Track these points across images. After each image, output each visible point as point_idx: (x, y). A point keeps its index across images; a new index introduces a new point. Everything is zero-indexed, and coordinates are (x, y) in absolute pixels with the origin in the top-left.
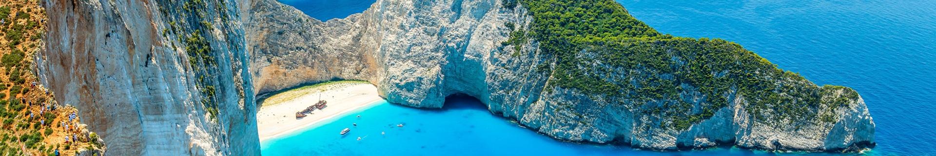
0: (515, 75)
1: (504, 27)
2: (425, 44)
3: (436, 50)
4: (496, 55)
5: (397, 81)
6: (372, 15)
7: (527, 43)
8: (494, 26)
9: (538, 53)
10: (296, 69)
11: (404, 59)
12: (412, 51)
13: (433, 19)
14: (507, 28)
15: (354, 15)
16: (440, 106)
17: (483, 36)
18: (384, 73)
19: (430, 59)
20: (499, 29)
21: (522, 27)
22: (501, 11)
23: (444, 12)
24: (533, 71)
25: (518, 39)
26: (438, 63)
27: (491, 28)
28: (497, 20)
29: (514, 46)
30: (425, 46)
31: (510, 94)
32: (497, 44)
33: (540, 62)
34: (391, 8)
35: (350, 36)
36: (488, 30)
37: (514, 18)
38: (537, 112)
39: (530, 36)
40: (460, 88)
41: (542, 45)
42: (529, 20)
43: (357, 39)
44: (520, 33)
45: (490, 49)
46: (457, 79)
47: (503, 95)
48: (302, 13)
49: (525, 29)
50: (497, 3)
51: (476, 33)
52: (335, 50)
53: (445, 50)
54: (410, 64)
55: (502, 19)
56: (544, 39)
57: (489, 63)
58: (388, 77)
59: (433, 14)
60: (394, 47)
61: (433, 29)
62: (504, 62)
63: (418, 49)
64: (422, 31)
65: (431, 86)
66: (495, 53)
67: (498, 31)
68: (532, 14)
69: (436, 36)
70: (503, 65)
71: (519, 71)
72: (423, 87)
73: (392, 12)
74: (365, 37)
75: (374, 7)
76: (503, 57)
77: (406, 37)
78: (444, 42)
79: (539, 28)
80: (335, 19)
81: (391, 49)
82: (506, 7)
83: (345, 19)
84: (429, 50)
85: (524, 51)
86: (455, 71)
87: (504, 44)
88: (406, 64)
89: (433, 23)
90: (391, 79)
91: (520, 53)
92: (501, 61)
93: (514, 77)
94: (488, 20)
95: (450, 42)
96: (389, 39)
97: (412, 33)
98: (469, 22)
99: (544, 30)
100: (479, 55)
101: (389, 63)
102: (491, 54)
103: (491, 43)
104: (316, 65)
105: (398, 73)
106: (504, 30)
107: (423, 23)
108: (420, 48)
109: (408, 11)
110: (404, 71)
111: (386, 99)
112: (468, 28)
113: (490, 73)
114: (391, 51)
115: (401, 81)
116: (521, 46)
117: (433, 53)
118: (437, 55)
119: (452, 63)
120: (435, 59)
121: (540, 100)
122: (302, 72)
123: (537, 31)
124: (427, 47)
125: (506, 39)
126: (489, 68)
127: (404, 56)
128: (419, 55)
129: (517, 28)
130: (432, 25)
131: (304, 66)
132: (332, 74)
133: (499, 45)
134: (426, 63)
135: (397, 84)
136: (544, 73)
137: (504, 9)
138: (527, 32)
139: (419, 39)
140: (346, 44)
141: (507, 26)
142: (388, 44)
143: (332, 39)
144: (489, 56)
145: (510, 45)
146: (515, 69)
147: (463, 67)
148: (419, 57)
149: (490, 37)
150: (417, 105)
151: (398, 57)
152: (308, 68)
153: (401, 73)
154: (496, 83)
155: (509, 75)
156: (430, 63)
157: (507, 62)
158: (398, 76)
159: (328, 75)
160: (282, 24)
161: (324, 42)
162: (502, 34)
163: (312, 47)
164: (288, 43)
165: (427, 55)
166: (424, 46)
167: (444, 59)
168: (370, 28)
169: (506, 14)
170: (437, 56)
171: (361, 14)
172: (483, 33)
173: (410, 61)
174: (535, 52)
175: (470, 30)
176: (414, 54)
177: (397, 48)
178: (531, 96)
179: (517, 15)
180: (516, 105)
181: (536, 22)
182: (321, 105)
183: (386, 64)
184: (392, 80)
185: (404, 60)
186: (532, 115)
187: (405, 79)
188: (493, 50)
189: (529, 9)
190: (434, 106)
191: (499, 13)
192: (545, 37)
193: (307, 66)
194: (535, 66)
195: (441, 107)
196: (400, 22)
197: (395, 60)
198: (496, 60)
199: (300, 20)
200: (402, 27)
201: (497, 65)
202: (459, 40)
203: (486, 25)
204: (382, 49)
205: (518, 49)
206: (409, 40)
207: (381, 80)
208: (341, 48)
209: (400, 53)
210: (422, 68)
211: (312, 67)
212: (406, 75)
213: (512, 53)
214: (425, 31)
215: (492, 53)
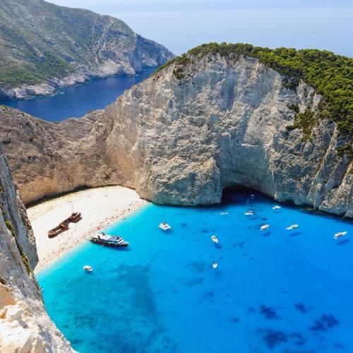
0: (307, 160)
1: (287, 110)
2: (194, 136)
3: (208, 141)
4: (281, 141)
5: (165, 180)
6: (120, 110)
7: (318, 124)
8: (274, 110)
9: (335, 135)
10: (31, 182)
11: (170, 155)
12: (179, 145)
13: (199, 107)
14: (291, 111)
15: (94, 112)
16: (218, 200)
17: (261, 122)
18: (145, 173)
19: (202, 152)
20: (281, 112)
21: (309, 108)
22: (282, 93)
23: (211, 99)
24: (331, 155)
25: (306, 122)
26: (212, 156)
27: (270, 112)
28: (277, 102)
29: (301, 130)
30: (194, 138)
31: (302, 181)
32: (280, 129)
33: (338, 144)
34: (144, 100)
35: (92, 137)
36: (266, 114)
37: (297, 99)
38: (341, 197)
39: (322, 117)
40: (235, 180)
41: (340, 125)
42: (317, 100)
43: (101, 140)
44: (308, 114)
45: (272, 135)
46: (233, 171)
47: (293, 183)
48: (29, 116)
49: (313, 110)
50: (276, 84)
51: (252, 119)
52: (76, 154)
53: (218, 142)
54: (177, 160)
55: (283, 101)
56: (341, 119)
57: (273, 150)
58: (151, 177)
59: (199, 102)
60: (155, 143)
61: (202, 118)
62: (292, 147)
63: (185, 142)
64: (187, 122)
65: (207, 181)
66: (280, 139)
67: (280, 115)
68: (321, 93)
69: (205, 126)
70: (291, 152)
71: (312, 156)
72: (198, 183)
73: (146, 104)
74: (113, 135)
75: (121, 101)
76: (290, 142)
77: (169, 130)
78: (217, 131)
79: (333, 107)
80: (71, 119)
81: (152, 146)
82: (287, 87)
83: (83, 118)
84: (199, 142)
85: (316, 133)
86: (231, 162)
87: (289, 128)
88: (172, 160)
89: (201, 112)
90: (156, 178)
91: (311, 136)
92: (288, 147)
93: (306, 162)
94: (265, 104)
95: (223, 131)
96: (147, 134)
97: (176, 125)
98: (243, 108)
99: (339, 110)
100: (259, 143)
101: (150, 161)
102: (274, 140)
103: (273, 128)
104: (56, 175)
105: (164, 172)
106: (287, 113)
107: (188, 113)
108: (188, 141)
109: (168, 101)
110: (172, 168)
111: (150, 201)
112: (243, 113)
113: (275, 161)
114: (152, 148)
115: (169, 179)
116: (311, 128)
117: (204, 145)
118: (209, 146)
119: (227, 154)
120: (207, 151)
121: (343, 184)
122: (39, 184)
123: (331, 110)
124: (196, 139)
125: (291, 123)
126: (273, 156)
127: (169, 152)
128: (188, 149)
129: (302, 109)
130: (199, 115)
131: (40, 177)
132: (75, 182)
133: (284, 130)
134: (197, 157)
135: (165, 184)
136: (345, 156)
137: (285, 89)
138: (316, 114)
139: (185, 131)
140: (89, 146)
141: (290, 108)
142: (146, 141)
143: (70, 142)
144: (271, 142)
145: (297, 129)
146: (307, 154)
147: (239, 157)
148: (188, 151)
149: (270, 122)
150: (192, 203)
151: (161, 154)
152: (46, 179)
153: (167, 171)
154: (284, 171)
155: (299, 161)
156: (201, 157)
157: (295, 148)
158: (165, 174)
159: (70, 184)
160: (5, 131)
161: (61, 147)
162: (285, 118)
163: (48, 155)
164: (17, 153)
165: (197, 147)
166: (192, 139)
167: (218, 151)
168: (118, 124)
169: (287, 95)
170: (210, 148)
171: (104, 111)
172: (261, 118)
173: (177, 157)
174: (332, 134)
175: (245, 115)
176: (181, 149)
177: (159, 144)
178: (331, 181)
179: (300, 96)
180: (312, 191)
181: (327, 101)
182: (75, 218)
183: (147, 163)
184: (158, 179)
185: (169, 157)
186: (333, 200)
187: (173, 177)
188: (277, 135)
189: (316, 88)
190: (212, 202)
191: (279, 94)
192: (342, 117)
193: (45, 176)
194: (333, 149)
195: (219, 202)
196: (159, 114)
197: (158, 158)
198: (282, 146)
199: (28, 124)
200: (162, 120)
201: (284, 152)
202: (232, 128)
203: (264, 110)
204: (139, 147)
205: (307, 132)
206: (173, 134)
207: (141, 182)
208: (83, 152)
209: (163, 149)
210: (193, 163)
211: (51, 177)
212: (174, 172)
213: (301, 136)
214: (191, 122)
215: (276, 139)
